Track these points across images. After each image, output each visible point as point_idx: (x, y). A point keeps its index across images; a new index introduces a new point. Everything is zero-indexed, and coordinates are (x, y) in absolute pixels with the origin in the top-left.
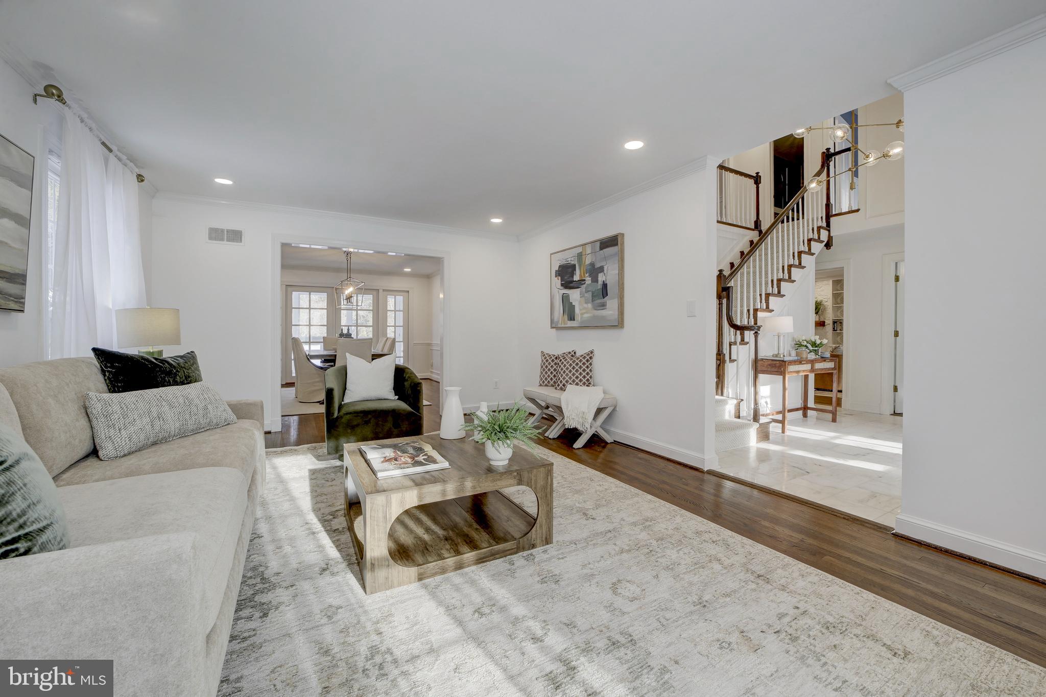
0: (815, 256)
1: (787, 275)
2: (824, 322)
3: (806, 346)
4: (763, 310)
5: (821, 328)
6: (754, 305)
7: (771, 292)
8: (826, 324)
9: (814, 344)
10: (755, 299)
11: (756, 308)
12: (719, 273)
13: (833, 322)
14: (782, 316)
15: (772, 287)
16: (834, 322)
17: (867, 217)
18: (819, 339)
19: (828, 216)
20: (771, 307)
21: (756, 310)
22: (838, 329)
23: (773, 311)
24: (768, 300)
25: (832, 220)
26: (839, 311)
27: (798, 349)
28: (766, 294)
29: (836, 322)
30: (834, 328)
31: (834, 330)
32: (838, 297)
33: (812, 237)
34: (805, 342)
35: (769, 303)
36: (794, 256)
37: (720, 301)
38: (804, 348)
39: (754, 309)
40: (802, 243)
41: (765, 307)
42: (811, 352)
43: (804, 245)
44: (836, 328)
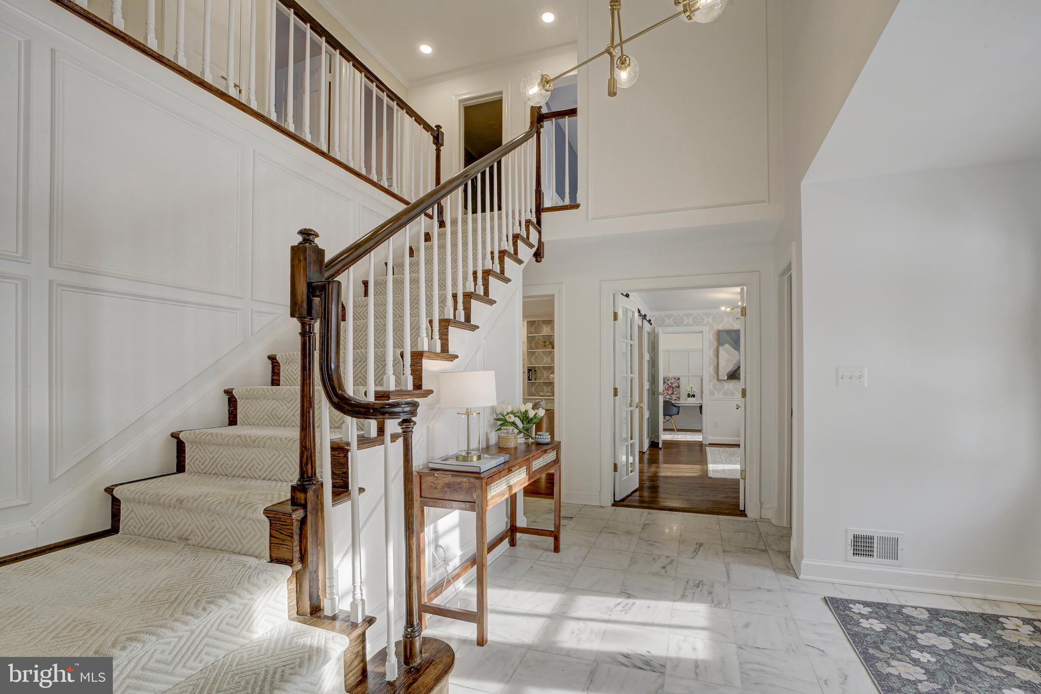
0: (523, 265)
1: (482, 288)
3: (514, 424)
4: (433, 355)
6: (414, 341)
7: (452, 317)
9: (525, 418)
10: (415, 329)
11: (420, 349)
12: (300, 239)
14: (475, 370)
15: (455, 309)
16: (529, 371)
17: (589, 218)
18: (533, 408)
19: (539, 209)
20: (452, 350)
21: (417, 357)
22: (533, 378)
23: (457, 357)
24: (447, 334)
25: (544, 215)
26: (534, 357)
27: (500, 429)
28: (441, 321)
30: (529, 377)
32: (532, 341)
33: (519, 233)
34: (512, 416)
35: (447, 340)
36: (493, 258)
37: (303, 325)
38: (511, 428)
39: (412, 353)
40: (505, 238)
41: (438, 350)
42: (520, 432)
43: (507, 240)
44: (530, 377)
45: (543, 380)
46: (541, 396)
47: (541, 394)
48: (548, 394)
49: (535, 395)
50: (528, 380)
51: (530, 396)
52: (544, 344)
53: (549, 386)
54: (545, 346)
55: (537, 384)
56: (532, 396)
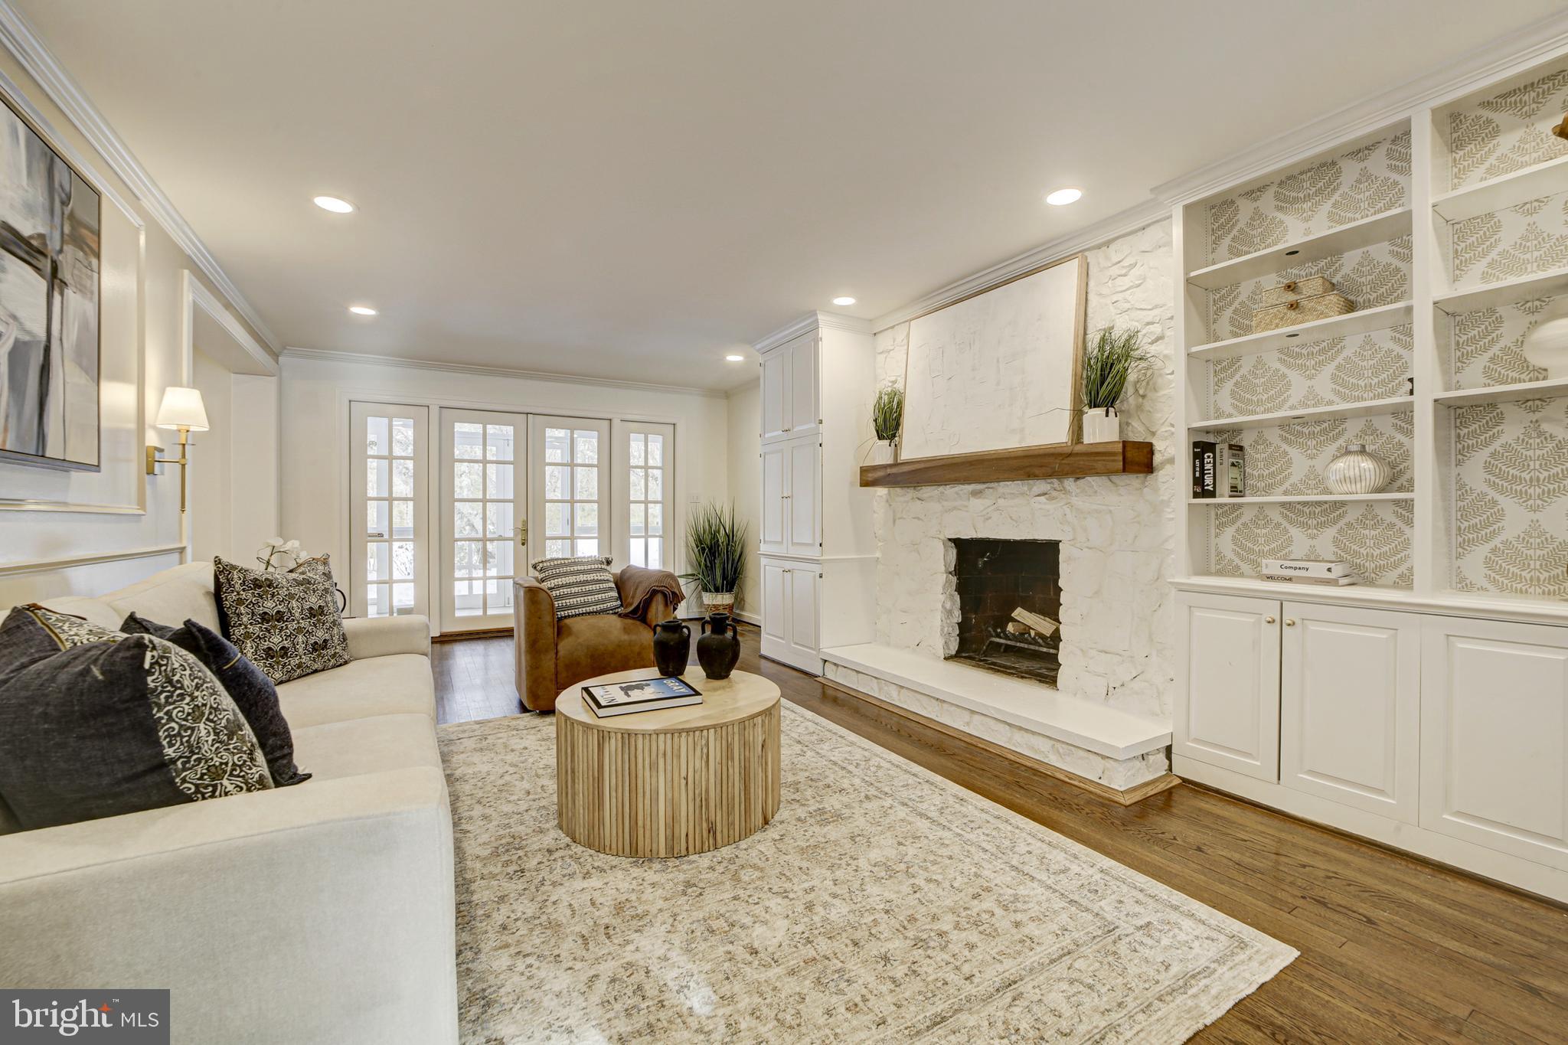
2: (1148, 449)
5: (1133, 480)
8: (1157, 459)
13: (1196, 445)
16: (1202, 449)
22: (1224, 487)
26: (1229, 385)
29: (1210, 447)
30: (1199, 481)
31: (1201, 489)
44: (1208, 480)
45: (1285, 493)
46: (1270, 578)
47: (1272, 566)
48: (1318, 570)
49: (1235, 572)
50: (1196, 495)
51: (1207, 573)
52: (1291, 297)
53: (1321, 525)
54: (1294, 306)
55: (1247, 516)
56: (1220, 573)
